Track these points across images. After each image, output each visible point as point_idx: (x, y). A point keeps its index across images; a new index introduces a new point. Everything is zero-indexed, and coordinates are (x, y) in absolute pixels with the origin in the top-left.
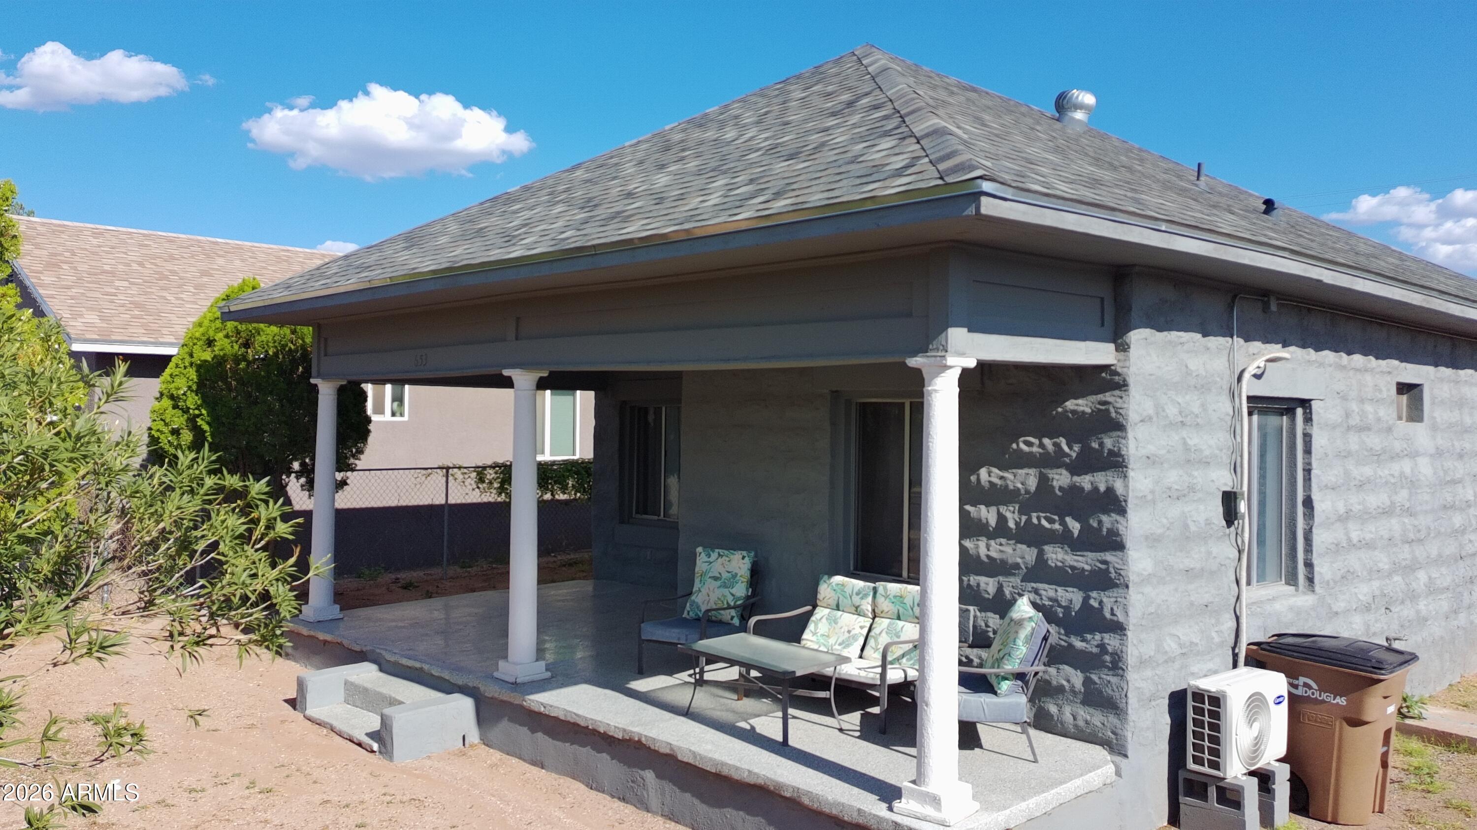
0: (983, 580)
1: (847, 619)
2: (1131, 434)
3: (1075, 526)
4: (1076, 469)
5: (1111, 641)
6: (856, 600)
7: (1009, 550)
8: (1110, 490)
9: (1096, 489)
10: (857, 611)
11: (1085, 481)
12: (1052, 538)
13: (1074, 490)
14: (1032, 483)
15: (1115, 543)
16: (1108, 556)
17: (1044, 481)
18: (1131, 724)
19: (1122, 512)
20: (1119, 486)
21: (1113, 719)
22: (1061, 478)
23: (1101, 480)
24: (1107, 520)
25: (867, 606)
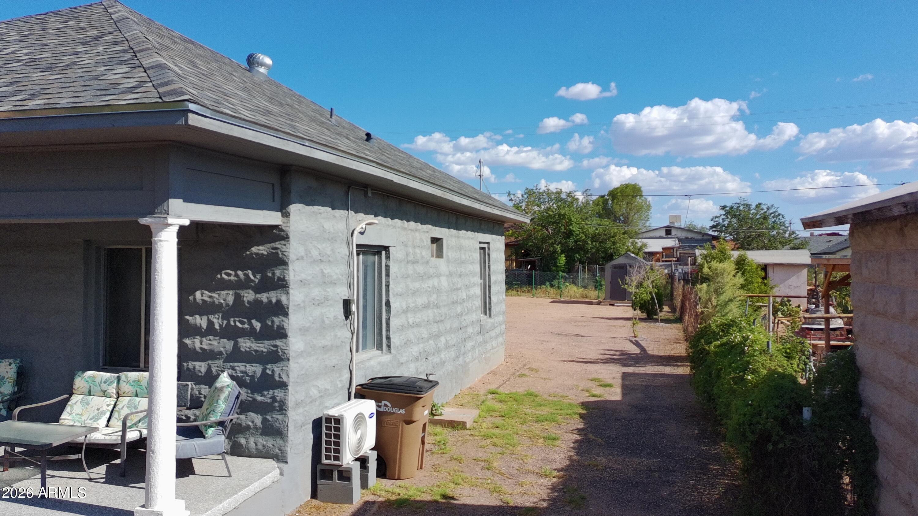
0: (197, 364)
1: (96, 401)
2: (291, 267)
3: (257, 325)
4: (258, 289)
5: (279, 394)
6: (104, 387)
7: (215, 343)
8: (279, 302)
9: (270, 301)
10: (105, 394)
11: (264, 297)
12: (243, 333)
13: (258, 302)
14: (231, 299)
15: (282, 334)
16: (278, 342)
17: (238, 298)
18: (290, 442)
19: (286, 314)
20: (284, 299)
21: (280, 441)
22: (249, 296)
23: (273, 296)
24: (277, 320)
25: (112, 390)
